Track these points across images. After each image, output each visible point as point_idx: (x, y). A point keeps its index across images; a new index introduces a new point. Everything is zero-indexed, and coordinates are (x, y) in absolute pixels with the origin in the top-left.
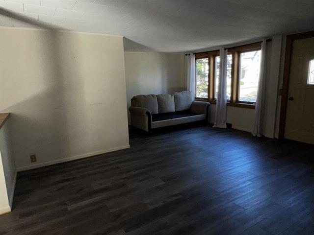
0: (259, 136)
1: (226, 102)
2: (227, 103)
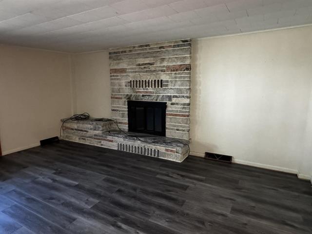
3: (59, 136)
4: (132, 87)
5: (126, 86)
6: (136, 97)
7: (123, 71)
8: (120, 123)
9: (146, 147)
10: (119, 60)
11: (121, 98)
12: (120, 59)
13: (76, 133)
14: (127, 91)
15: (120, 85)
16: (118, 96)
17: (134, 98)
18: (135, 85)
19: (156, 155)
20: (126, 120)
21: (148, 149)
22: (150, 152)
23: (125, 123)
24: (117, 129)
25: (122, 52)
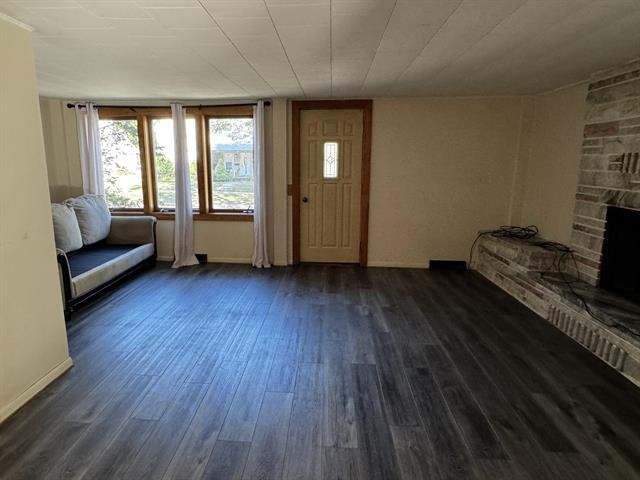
0: (268, 266)
1: (191, 214)
2: (194, 215)
3: (468, 261)
4: (624, 171)
5: (610, 168)
6: (629, 198)
7: (610, 128)
8: (583, 260)
9: (600, 332)
10: (606, 100)
11: (596, 200)
12: (610, 99)
13: (494, 264)
14: (611, 182)
15: (597, 167)
16: (589, 194)
17: (622, 202)
18: (631, 166)
19: (619, 365)
20: (596, 256)
21: (605, 340)
22: (605, 351)
23: (592, 264)
24: (576, 274)
25: (616, 79)
